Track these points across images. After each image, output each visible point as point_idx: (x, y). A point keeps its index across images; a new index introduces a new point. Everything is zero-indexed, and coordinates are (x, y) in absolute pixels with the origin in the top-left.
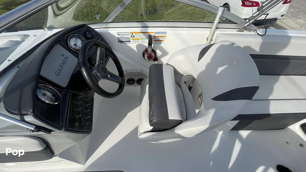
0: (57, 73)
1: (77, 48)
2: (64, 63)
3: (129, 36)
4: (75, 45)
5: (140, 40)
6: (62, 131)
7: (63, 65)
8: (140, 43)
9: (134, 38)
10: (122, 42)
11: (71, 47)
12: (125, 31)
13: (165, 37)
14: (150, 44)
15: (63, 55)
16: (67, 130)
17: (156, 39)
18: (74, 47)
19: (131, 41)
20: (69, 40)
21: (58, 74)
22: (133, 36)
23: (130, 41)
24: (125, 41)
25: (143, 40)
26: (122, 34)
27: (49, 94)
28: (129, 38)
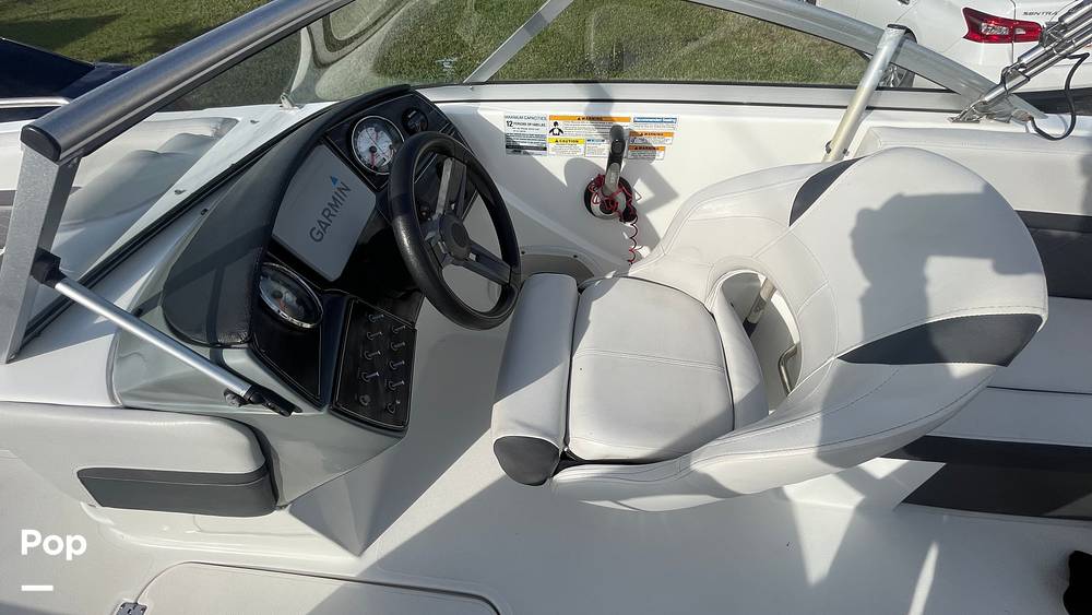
0: (314, 233)
1: (377, 161)
2: (335, 204)
4: (372, 150)
5: (581, 146)
6: (324, 412)
7: (333, 212)
8: (579, 154)
9: (561, 137)
10: (517, 149)
11: (360, 157)
12: (533, 114)
13: (671, 134)
14: (615, 158)
15: (334, 180)
17: (638, 141)
18: (367, 157)
19: (551, 146)
20: (356, 136)
21: (319, 234)
22: (556, 131)
23: (545, 149)
24: (527, 148)
25: (590, 145)
26: (523, 121)
27: (289, 296)
28: (544, 136)
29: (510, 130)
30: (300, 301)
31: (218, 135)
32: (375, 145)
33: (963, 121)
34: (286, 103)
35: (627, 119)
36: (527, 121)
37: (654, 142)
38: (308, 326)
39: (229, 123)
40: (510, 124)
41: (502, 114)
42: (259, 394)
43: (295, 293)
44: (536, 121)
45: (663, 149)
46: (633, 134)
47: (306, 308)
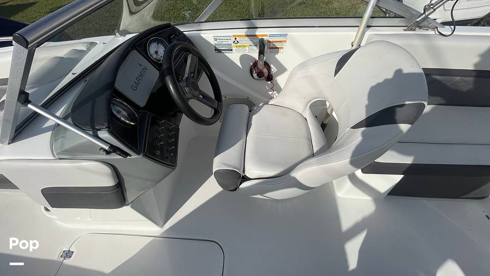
0: (133, 86)
1: (159, 57)
2: (141, 75)
3: (231, 42)
4: (156, 52)
5: (247, 48)
6: (141, 156)
7: (140, 78)
8: (247, 53)
9: (238, 44)
10: (219, 51)
11: (151, 56)
12: (226, 35)
13: (285, 41)
14: (261, 52)
15: (141, 65)
16: (145, 156)
17: (271, 45)
18: (155, 56)
19: (234, 49)
20: (149, 46)
21: (135, 87)
22: (236, 42)
23: (232, 50)
24: (224, 50)
25: (251, 47)
26: (221, 38)
27: (124, 113)
28: (231, 45)
29: (216, 42)
30: (129, 115)
31: (89, 49)
32: (157, 50)
33: (408, 30)
34: (117, 34)
35: (266, 35)
36: (223, 38)
37: (278, 45)
38: (133, 124)
39: (93, 44)
40: (216, 40)
41: (212, 35)
42: (114, 149)
43: (126, 111)
44: (228, 38)
45: (282, 48)
46: (269, 42)
47: (131, 117)
